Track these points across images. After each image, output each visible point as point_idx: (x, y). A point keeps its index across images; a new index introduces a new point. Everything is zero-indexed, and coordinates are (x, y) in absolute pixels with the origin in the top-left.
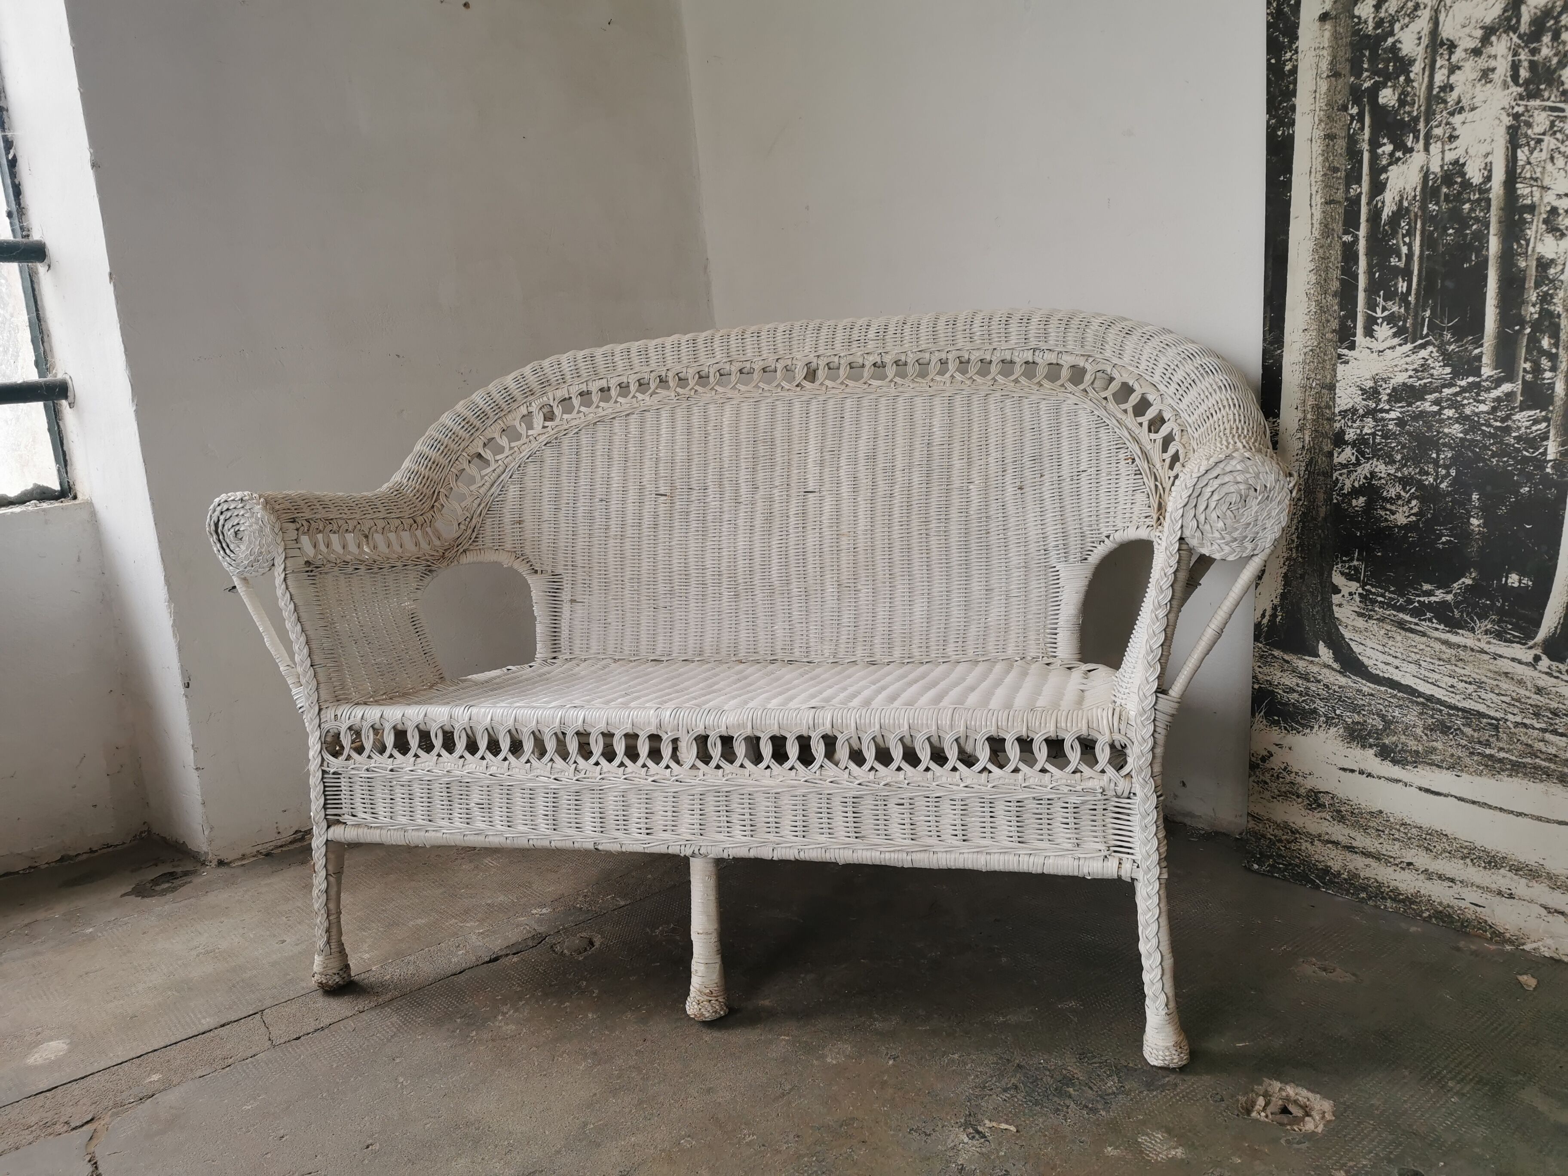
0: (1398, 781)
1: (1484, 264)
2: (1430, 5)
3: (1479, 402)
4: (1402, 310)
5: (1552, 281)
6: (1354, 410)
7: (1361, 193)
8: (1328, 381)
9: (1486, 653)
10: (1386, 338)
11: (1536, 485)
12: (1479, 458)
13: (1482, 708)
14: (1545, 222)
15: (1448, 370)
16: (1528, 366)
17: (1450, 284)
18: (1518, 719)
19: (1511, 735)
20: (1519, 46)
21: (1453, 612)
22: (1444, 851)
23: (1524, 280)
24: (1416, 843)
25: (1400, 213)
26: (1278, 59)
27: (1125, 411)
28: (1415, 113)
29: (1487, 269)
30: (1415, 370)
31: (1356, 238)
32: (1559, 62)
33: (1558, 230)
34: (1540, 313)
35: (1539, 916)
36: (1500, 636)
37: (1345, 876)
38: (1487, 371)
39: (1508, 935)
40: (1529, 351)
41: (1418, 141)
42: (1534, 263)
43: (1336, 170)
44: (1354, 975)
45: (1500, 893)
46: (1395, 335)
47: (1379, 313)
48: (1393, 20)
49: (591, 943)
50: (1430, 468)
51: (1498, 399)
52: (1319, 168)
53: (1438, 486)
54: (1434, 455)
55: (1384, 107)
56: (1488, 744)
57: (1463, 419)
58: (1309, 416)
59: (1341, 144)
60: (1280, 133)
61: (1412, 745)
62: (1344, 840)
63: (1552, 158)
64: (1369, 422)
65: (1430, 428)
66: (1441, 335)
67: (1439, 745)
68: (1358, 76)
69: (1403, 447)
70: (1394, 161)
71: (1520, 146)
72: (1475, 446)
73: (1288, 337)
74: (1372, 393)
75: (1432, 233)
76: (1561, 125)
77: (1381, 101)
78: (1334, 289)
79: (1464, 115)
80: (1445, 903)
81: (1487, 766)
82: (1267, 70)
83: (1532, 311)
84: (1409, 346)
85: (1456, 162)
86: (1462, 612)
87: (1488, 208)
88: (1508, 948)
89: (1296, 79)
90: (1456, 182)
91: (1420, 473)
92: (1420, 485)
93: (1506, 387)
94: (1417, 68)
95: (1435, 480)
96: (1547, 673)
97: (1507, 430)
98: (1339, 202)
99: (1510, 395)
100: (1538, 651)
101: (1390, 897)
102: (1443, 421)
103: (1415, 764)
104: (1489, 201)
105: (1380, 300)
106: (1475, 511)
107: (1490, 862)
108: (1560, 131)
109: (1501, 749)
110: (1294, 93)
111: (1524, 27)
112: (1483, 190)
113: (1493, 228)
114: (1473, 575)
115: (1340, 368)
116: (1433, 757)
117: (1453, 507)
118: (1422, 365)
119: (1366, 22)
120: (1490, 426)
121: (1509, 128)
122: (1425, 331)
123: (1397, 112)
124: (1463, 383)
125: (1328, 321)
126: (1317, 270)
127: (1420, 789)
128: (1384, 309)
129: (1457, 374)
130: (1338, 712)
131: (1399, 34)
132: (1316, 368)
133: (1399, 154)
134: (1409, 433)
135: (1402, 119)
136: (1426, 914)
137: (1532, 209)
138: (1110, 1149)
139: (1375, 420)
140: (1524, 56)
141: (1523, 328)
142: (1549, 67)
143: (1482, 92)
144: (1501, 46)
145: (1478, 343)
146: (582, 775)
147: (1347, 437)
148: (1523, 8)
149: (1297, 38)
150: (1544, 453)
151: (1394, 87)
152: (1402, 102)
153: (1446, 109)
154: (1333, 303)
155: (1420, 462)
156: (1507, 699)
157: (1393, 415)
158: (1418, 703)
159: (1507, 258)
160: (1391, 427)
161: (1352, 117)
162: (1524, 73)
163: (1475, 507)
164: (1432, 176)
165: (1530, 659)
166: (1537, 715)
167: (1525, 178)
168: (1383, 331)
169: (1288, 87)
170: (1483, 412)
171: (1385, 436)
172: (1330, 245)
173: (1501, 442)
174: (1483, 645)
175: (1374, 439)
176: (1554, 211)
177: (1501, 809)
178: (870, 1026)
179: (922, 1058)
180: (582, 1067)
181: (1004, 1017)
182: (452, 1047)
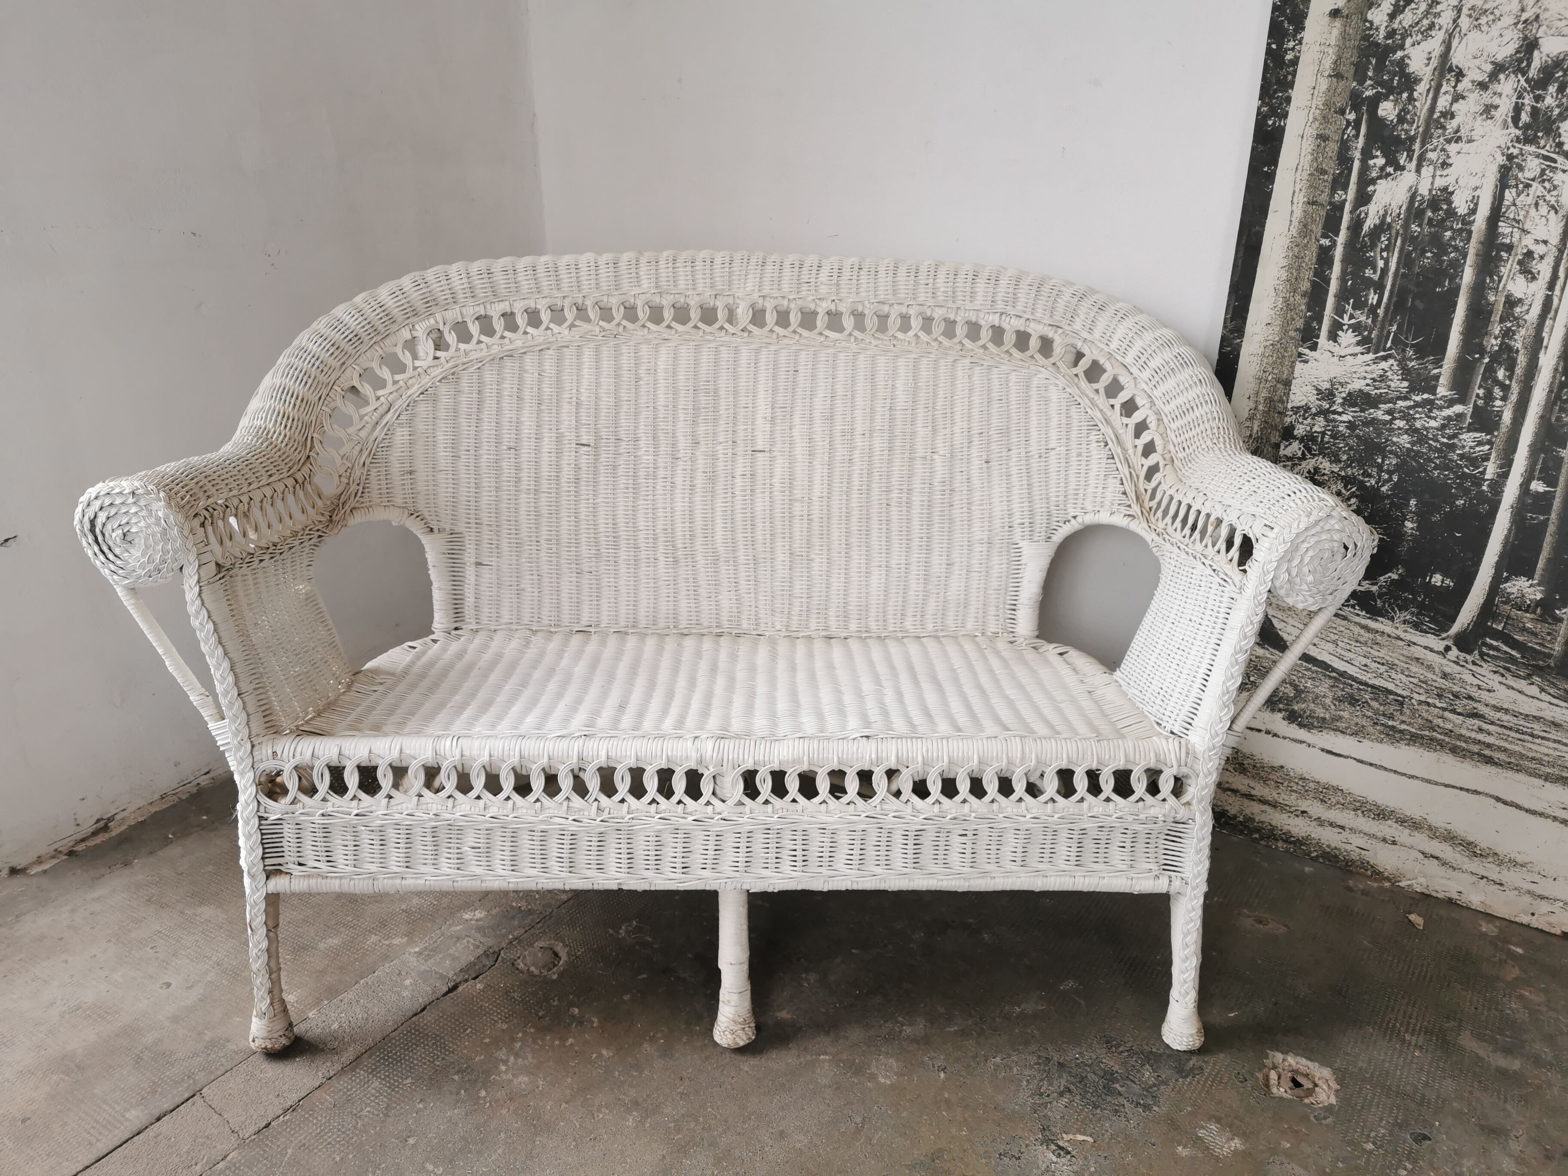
0: (1302, 742)
1: (1455, 292)
2: (1445, 27)
3: (1430, 417)
4: (1370, 321)
5: (1516, 319)
6: (1307, 408)
7: (1345, 200)
8: (1285, 376)
9: (1401, 639)
10: (1349, 345)
11: (1471, 500)
12: (1422, 468)
13: (1390, 686)
14: (1520, 263)
15: (1405, 384)
16: (1481, 392)
17: (1420, 305)
18: (1423, 698)
19: (1414, 711)
20: (1525, 90)
21: (1376, 601)
22: (1338, 803)
23: (1490, 313)
24: (1312, 795)
25: (1382, 227)
26: (1280, 45)
27: (1097, 391)
28: (1412, 133)
29: (1458, 297)
30: (1374, 380)
31: (1334, 244)
32: (1560, 114)
33: (1531, 272)
34: (1500, 346)
35: (1416, 860)
36: (1417, 626)
37: (1241, 819)
38: (1442, 391)
39: (1386, 874)
40: (1484, 379)
41: (1411, 160)
42: (1503, 299)
43: (1323, 172)
44: (1285, 926)
45: (1384, 840)
46: (1358, 343)
47: (1346, 320)
48: (1406, 34)
49: (556, 955)
50: (1374, 471)
51: (1449, 418)
52: (1307, 167)
53: (1378, 489)
54: (1379, 460)
55: (1382, 120)
56: (1391, 717)
57: (1412, 431)
58: (1261, 407)
59: (1333, 148)
60: (1270, 122)
61: (1320, 712)
62: (1243, 789)
63: (1537, 205)
64: (1321, 421)
65: (1379, 435)
66: (1404, 351)
67: (1346, 714)
68: (1361, 82)
69: (1351, 448)
70: (1384, 175)
71: (1509, 187)
72: (1421, 457)
73: (1249, 328)
74: (1328, 395)
75: (1410, 253)
76: (1551, 174)
77: (1380, 113)
78: (1303, 289)
79: (1460, 145)
80: (1333, 845)
81: (1388, 735)
82: (1266, 54)
83: (1493, 343)
84: (1371, 356)
85: (1445, 189)
86: (1384, 602)
87: (1468, 239)
88: (1387, 884)
89: (1295, 71)
90: (1442, 209)
91: (1363, 475)
92: (1361, 486)
93: (1458, 408)
94: (1421, 89)
95: (1377, 483)
96: (1454, 662)
97: (1452, 447)
98: (1322, 205)
99: (1460, 416)
100: (1449, 643)
101: (1282, 839)
102: (1392, 430)
103: (1321, 728)
104: (1470, 233)
105: (1349, 308)
106: (1411, 515)
107: (1379, 815)
108: (1549, 180)
109: (1403, 722)
110: (1291, 85)
111: (1533, 73)
112: (1467, 221)
113: (1470, 259)
114: (1400, 571)
115: (1299, 366)
116: (1339, 724)
117: (1390, 509)
118: (1381, 376)
119: (1377, 29)
120: (1437, 441)
121: (1502, 167)
122: (1389, 344)
123: (1394, 128)
124: (1418, 398)
125: (1293, 319)
126: (1289, 267)
127: (1323, 750)
128: (1352, 317)
129: (1412, 389)
130: (1252, 679)
131: (1409, 50)
132: (1274, 363)
133: (1390, 170)
134: (1358, 437)
135: (1399, 136)
136: (1314, 854)
137: (1509, 248)
138: (1180, 1148)
139: (1327, 420)
140: (1528, 100)
141: (1482, 357)
142: (1550, 117)
143: (1481, 127)
144: (1508, 85)
145: (1438, 363)
147: (1296, 432)
148: (1536, 53)
149: (1303, 29)
150: (1483, 473)
151: (1396, 102)
152: (1401, 119)
153: (1444, 135)
154: (1302, 303)
155: (1365, 464)
156: (1415, 681)
157: (1345, 418)
158: (1330, 677)
159: (1479, 290)
160: (1341, 429)
161: (1348, 122)
162: (1525, 117)
163: (1411, 512)
164: (1419, 198)
165: (1441, 649)
166: (1440, 696)
167: (1508, 218)
168: (1348, 338)
169: (1286, 77)
170: (1432, 428)
171: (1334, 436)
172: (1306, 246)
173: (1445, 457)
174: (1400, 633)
175: (1323, 438)
176: (1529, 254)
177: (1395, 772)
178: (901, 1032)
179: (969, 1066)
180: (630, 1123)
181: (1019, 1006)
182: (467, 1114)
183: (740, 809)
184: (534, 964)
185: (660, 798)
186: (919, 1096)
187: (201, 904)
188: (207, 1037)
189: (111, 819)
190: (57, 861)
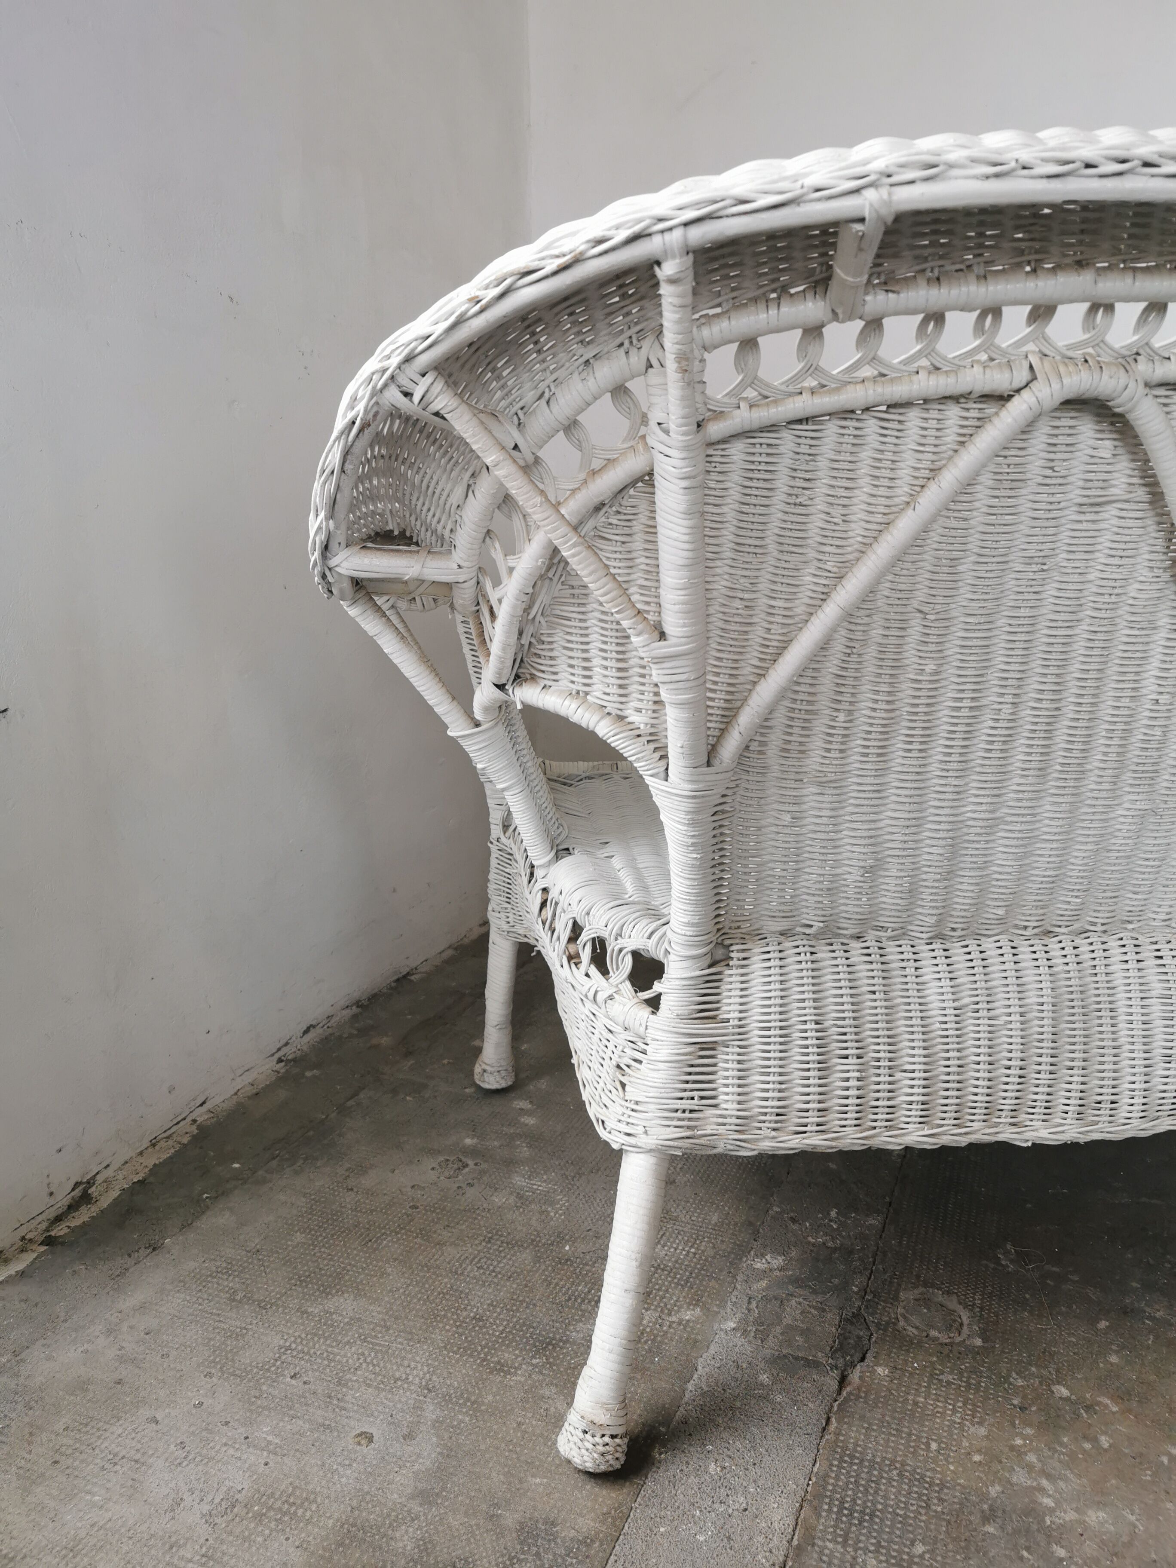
187: (326, 1292)
188: (510, 1519)
189: (90, 1183)
190: (35, 1255)
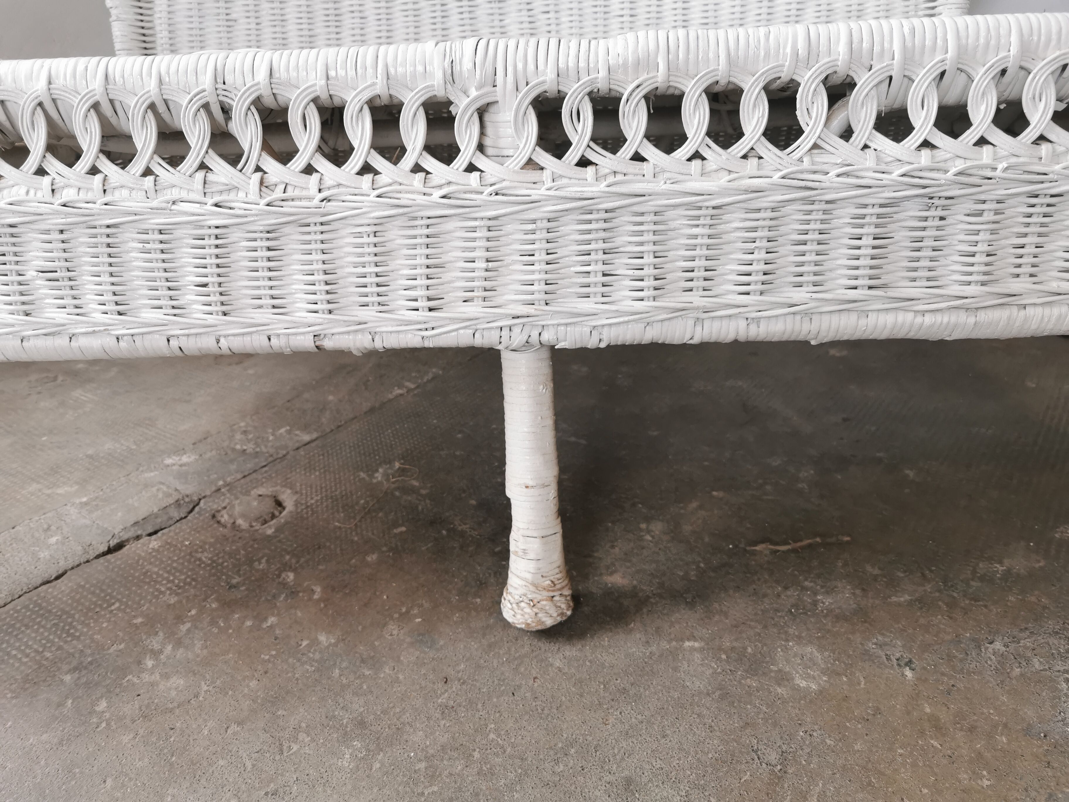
49: (279, 504)
146: (278, 193)
178: (815, 603)
179: (950, 658)
180: (346, 762)
181: (1001, 563)
182: (61, 743)
183: (533, 175)
184: (243, 516)
185: (378, 162)
186: (877, 711)
